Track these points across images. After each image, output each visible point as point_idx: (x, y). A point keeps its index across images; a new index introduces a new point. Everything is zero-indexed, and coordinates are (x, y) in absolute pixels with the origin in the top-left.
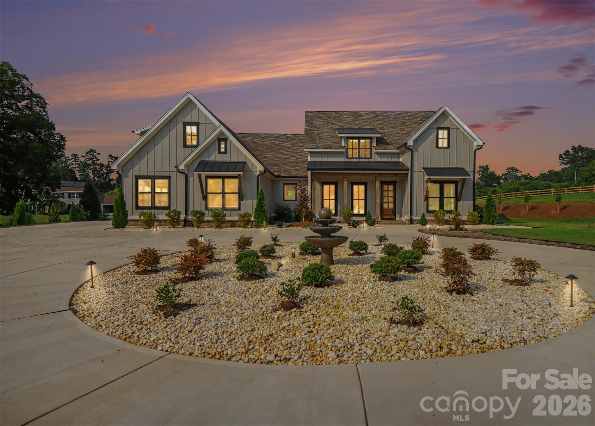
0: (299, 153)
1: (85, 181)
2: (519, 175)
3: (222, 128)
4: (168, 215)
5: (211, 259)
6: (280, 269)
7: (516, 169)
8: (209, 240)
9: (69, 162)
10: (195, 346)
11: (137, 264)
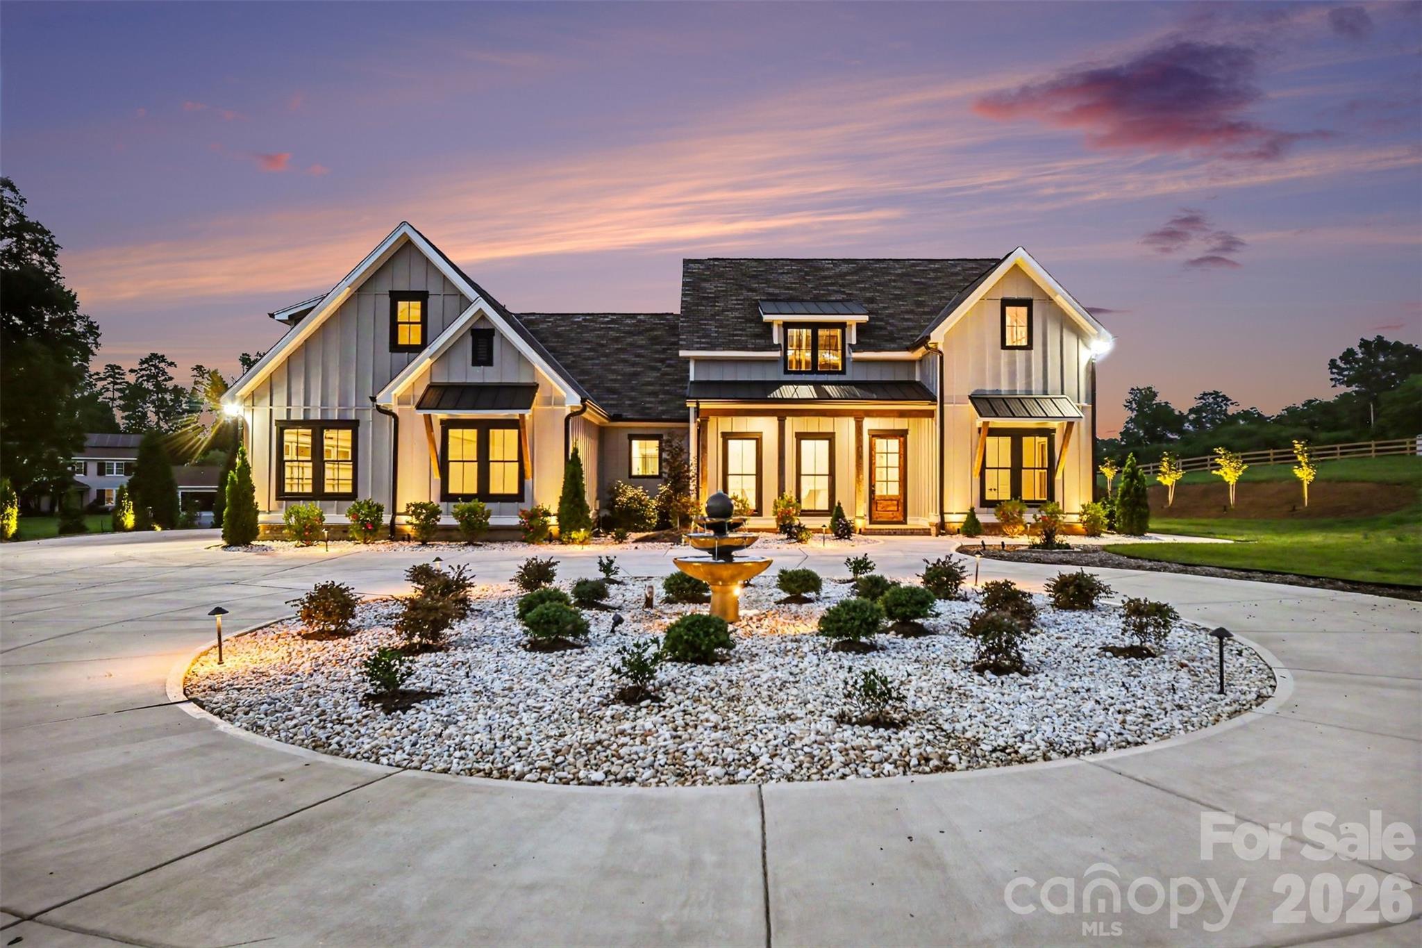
0: (668, 362)
1: (137, 432)
2: (1231, 410)
3: (482, 304)
4: (354, 514)
5: (463, 609)
6: (616, 629)
7: (1224, 396)
8: (459, 567)
9: (100, 384)
10: (452, 758)
11: (308, 616)
